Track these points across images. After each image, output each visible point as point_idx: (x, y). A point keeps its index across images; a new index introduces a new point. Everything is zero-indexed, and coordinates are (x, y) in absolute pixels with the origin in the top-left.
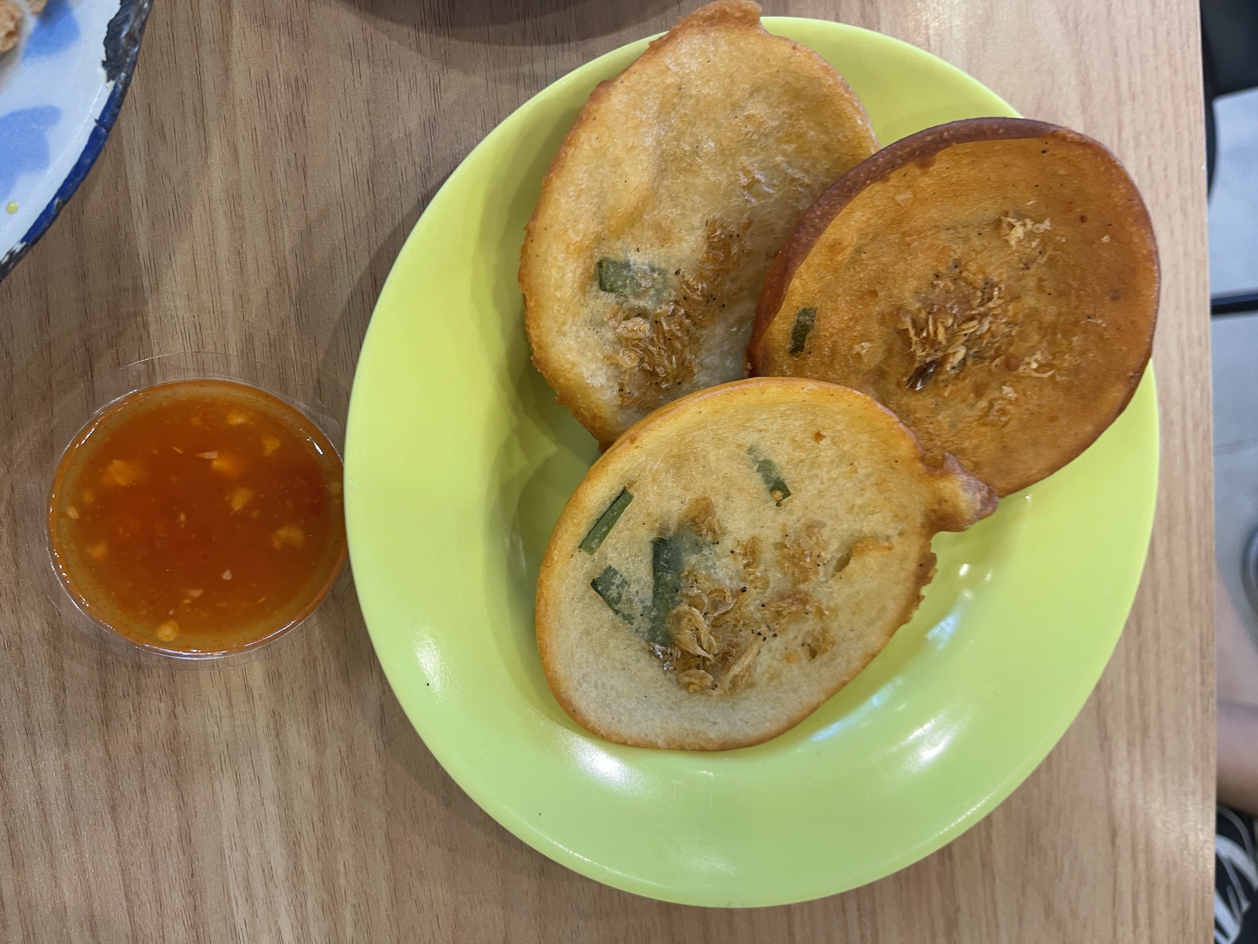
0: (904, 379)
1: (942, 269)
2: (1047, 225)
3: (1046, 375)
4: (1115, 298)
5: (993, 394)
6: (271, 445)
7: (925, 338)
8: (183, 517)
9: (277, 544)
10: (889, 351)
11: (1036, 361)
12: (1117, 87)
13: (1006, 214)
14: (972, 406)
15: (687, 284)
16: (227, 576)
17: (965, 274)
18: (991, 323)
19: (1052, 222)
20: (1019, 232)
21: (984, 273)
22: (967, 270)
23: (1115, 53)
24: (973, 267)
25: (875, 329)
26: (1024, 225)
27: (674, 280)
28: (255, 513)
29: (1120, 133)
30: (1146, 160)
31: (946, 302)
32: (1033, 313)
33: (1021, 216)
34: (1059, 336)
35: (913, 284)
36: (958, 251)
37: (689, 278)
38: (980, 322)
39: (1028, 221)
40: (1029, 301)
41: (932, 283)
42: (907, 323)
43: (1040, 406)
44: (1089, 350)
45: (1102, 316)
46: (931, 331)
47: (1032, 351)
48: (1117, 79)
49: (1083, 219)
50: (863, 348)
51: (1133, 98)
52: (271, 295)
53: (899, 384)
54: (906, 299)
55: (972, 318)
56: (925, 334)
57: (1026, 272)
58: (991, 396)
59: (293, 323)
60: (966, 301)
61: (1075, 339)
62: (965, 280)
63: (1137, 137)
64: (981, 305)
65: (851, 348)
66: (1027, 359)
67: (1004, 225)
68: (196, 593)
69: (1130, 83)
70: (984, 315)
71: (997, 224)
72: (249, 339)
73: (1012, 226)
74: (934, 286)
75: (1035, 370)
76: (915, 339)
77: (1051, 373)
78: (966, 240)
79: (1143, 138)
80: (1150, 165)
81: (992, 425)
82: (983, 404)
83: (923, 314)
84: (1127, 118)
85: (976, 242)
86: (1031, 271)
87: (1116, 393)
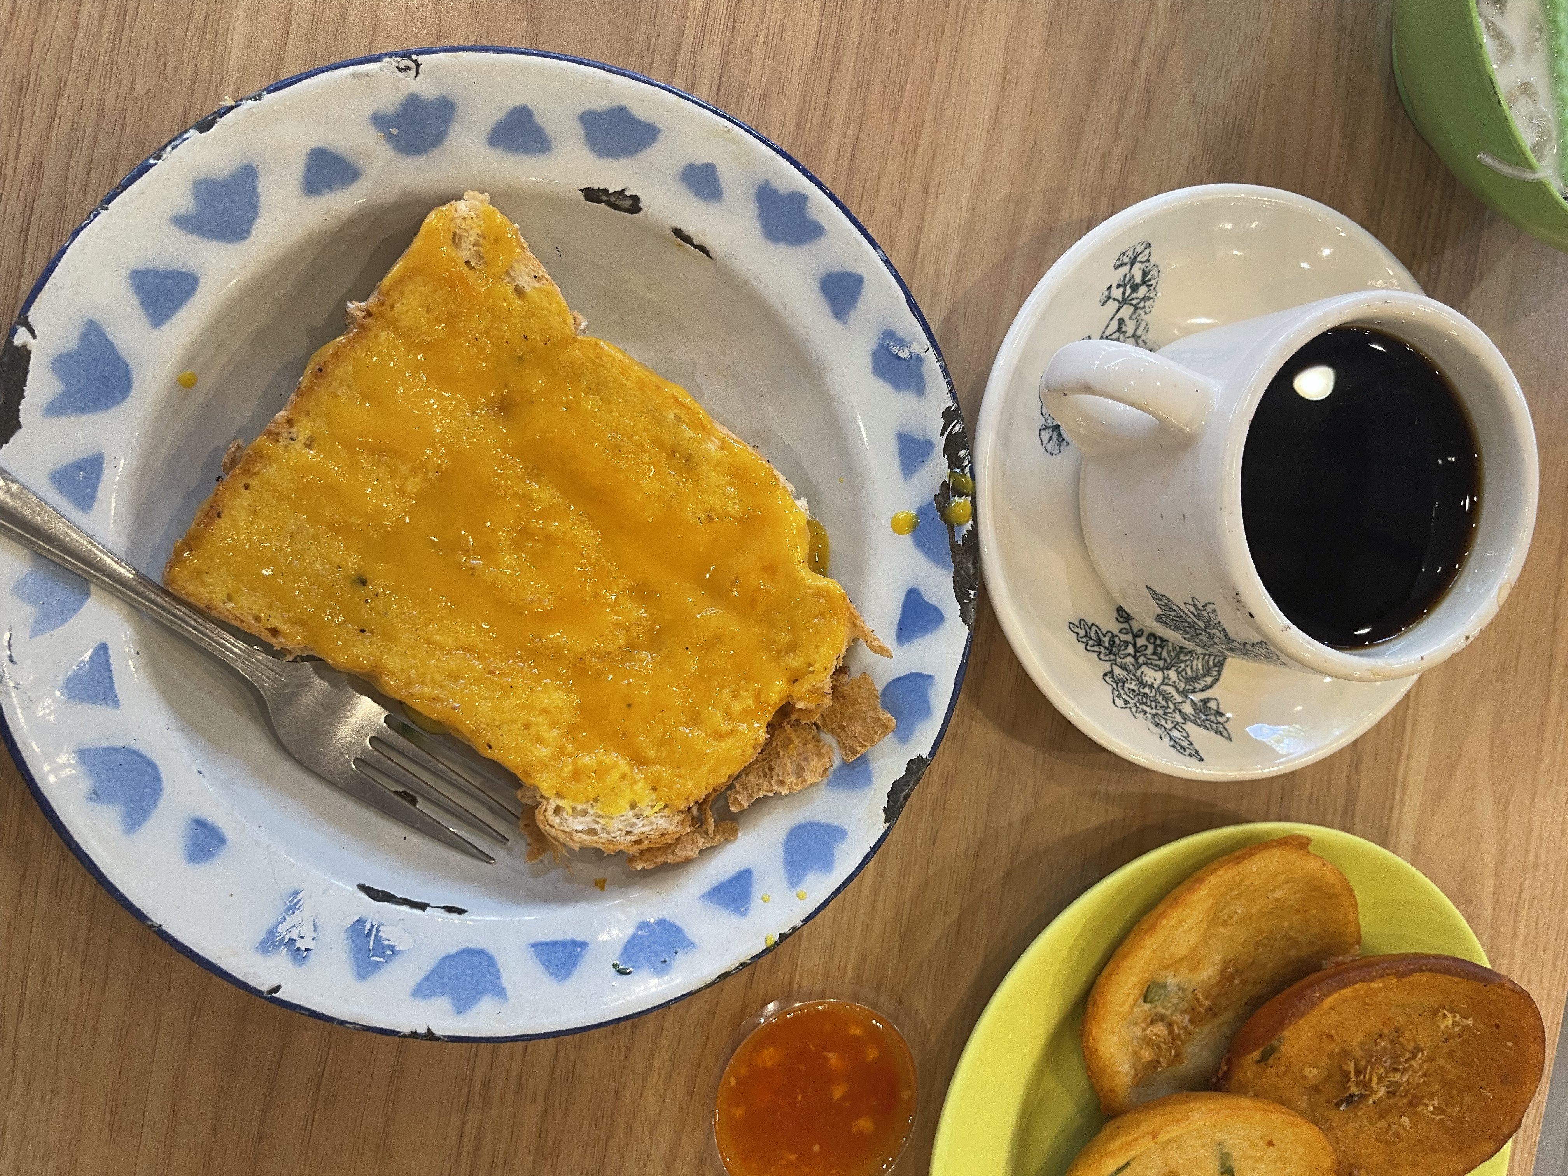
0: (1334, 1101)
1: (1386, 1031)
2: (1470, 1022)
3: (1437, 1118)
4: (1505, 1081)
5: (1391, 1118)
6: (872, 1054)
7: (1361, 1081)
8: (800, 1098)
9: (855, 1130)
10: (1328, 1078)
11: (1433, 1105)
12: (1526, 859)
13: (1444, 1008)
14: (1373, 1124)
15: (1198, 999)
16: (816, 1148)
17: (1401, 1039)
18: (1410, 1076)
19: (1475, 1021)
20: (1449, 1022)
21: (1415, 1041)
22: (1403, 1036)
23: (1530, 833)
24: (1408, 1034)
25: (1324, 1061)
26: (1455, 1017)
27: (1189, 995)
28: (847, 1104)
29: (1520, 896)
30: (1534, 919)
31: (1383, 1056)
32: (1441, 1070)
33: (1453, 1011)
34: (1455, 1092)
35: (1360, 1037)
36: (1401, 1021)
37: (1200, 996)
38: (1402, 1073)
39: (1458, 1015)
40: (1440, 1061)
41: (1376, 1041)
42: (1351, 1068)
43: (1427, 1138)
44: (1475, 1109)
45: (1491, 1091)
46: (1367, 1077)
47: (1431, 1096)
48: (1527, 853)
49: (1497, 1027)
50: (1310, 1072)
51: (1536, 869)
52: (888, 926)
53: (1328, 1102)
54: (1353, 1046)
55: (1396, 1070)
56: (1362, 1077)
57: (1444, 1044)
58: (1391, 1120)
59: (896, 951)
60: (1396, 1056)
61: (1466, 1098)
62: (1400, 1043)
63: (1531, 902)
64: (1406, 1062)
65: (1302, 1068)
66: (1425, 1100)
67: (1440, 1015)
68: (793, 1157)
69: (1537, 857)
70: (1406, 1069)
71: (1436, 1012)
72: (864, 958)
73: (1445, 1016)
74: (1377, 1044)
75: (1432, 1112)
76: (1353, 1078)
77: (1441, 1117)
78: (1409, 1016)
79: (1536, 902)
80: (1537, 923)
81: (1387, 1142)
82: (1383, 1123)
83: (1363, 1062)
84: (1527, 886)
85: (1416, 1018)
86: (1448, 1044)
87: (1487, 1148)
